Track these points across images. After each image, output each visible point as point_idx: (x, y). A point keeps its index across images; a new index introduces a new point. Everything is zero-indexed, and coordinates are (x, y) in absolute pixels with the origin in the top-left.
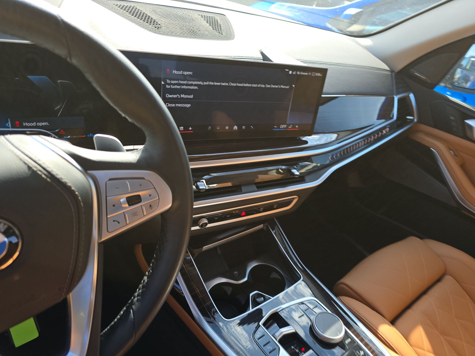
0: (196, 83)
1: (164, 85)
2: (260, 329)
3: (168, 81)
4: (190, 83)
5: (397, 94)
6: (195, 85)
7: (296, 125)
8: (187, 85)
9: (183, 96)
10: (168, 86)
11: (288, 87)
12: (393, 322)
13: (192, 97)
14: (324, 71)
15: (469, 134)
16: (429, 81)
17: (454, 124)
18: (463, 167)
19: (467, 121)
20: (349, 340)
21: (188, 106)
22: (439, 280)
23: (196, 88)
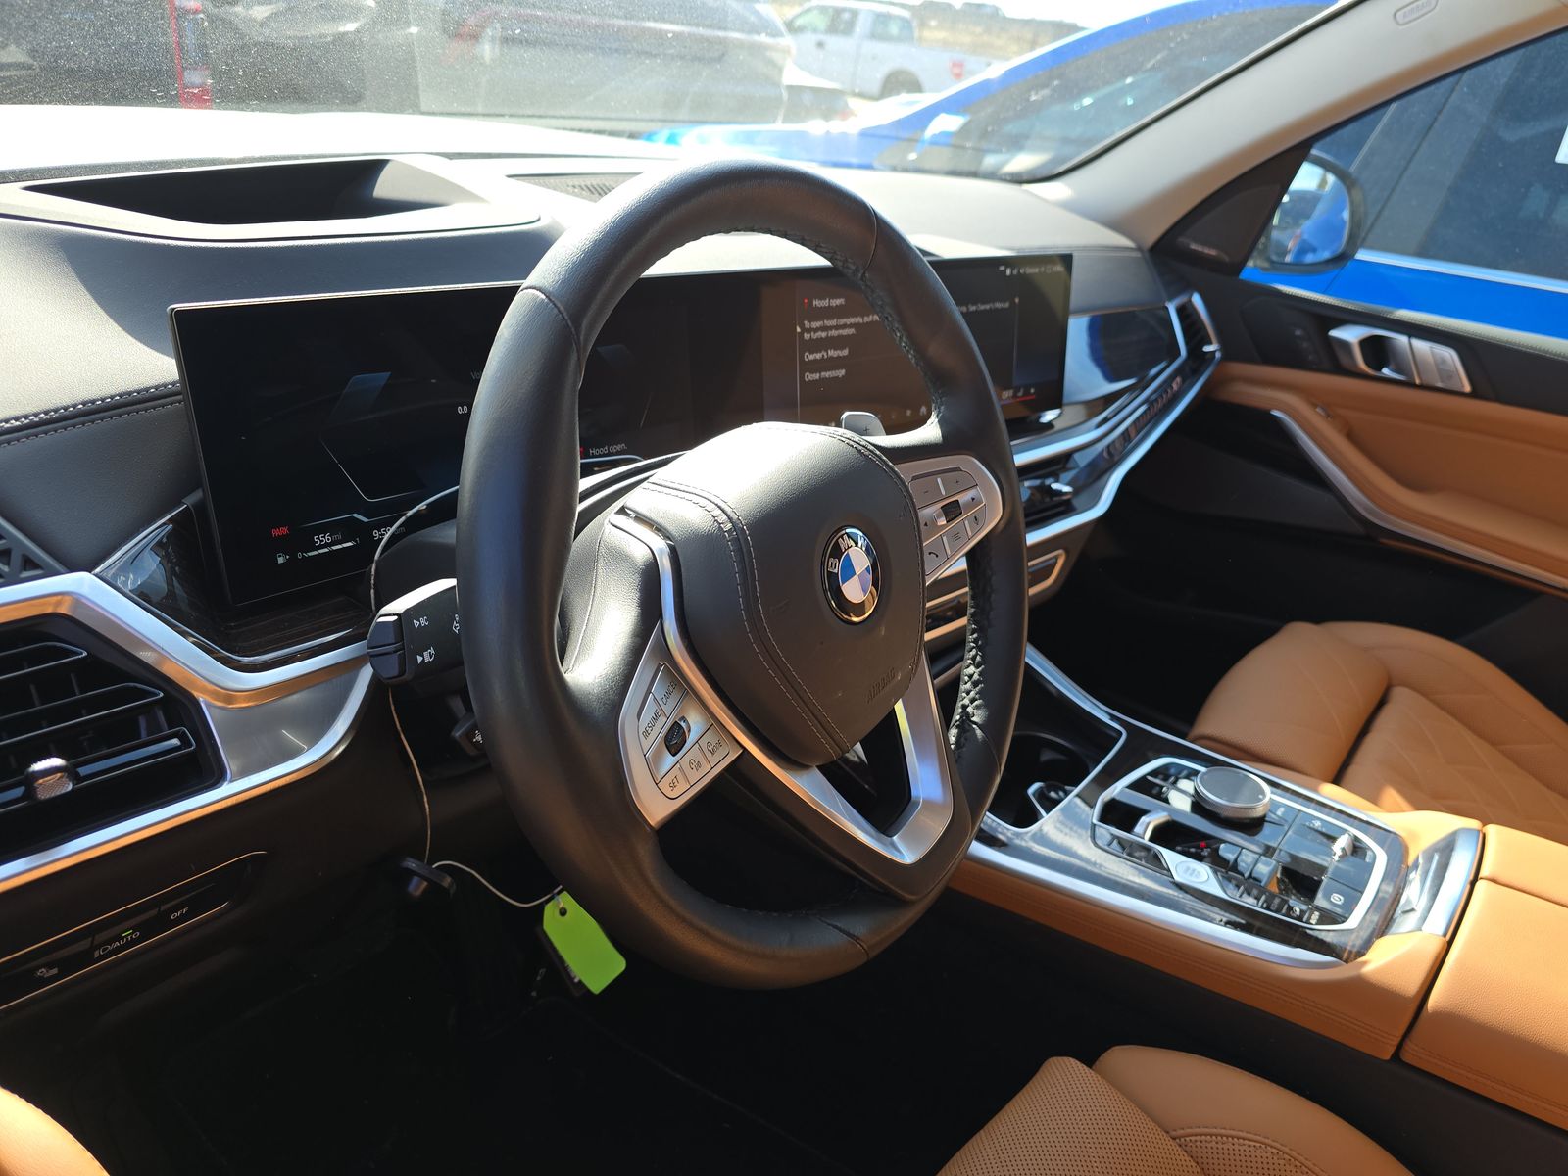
0: (852, 320)
1: (802, 334)
2: (1098, 831)
3: (807, 324)
4: (842, 321)
5: (1171, 298)
6: (851, 326)
7: (1030, 386)
8: (837, 328)
9: (832, 353)
10: (807, 336)
11: (1007, 305)
12: (1337, 780)
13: (845, 352)
14: (1067, 259)
15: (1344, 360)
16: (1226, 258)
17: (1305, 345)
18: (1351, 436)
19: (1334, 333)
20: (1282, 809)
21: (841, 373)
22: (1382, 702)
23: (852, 331)
